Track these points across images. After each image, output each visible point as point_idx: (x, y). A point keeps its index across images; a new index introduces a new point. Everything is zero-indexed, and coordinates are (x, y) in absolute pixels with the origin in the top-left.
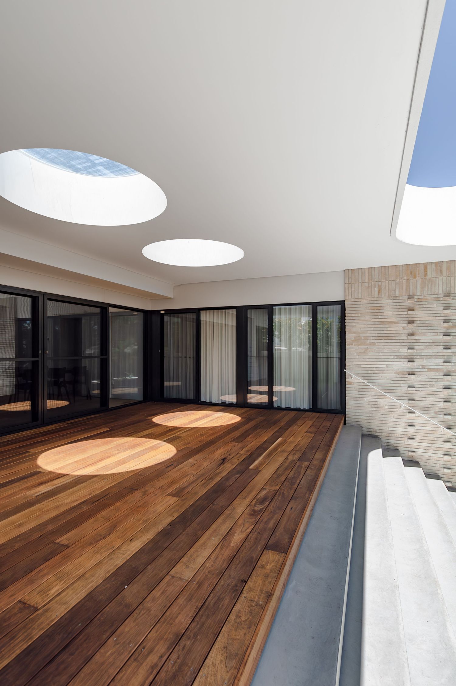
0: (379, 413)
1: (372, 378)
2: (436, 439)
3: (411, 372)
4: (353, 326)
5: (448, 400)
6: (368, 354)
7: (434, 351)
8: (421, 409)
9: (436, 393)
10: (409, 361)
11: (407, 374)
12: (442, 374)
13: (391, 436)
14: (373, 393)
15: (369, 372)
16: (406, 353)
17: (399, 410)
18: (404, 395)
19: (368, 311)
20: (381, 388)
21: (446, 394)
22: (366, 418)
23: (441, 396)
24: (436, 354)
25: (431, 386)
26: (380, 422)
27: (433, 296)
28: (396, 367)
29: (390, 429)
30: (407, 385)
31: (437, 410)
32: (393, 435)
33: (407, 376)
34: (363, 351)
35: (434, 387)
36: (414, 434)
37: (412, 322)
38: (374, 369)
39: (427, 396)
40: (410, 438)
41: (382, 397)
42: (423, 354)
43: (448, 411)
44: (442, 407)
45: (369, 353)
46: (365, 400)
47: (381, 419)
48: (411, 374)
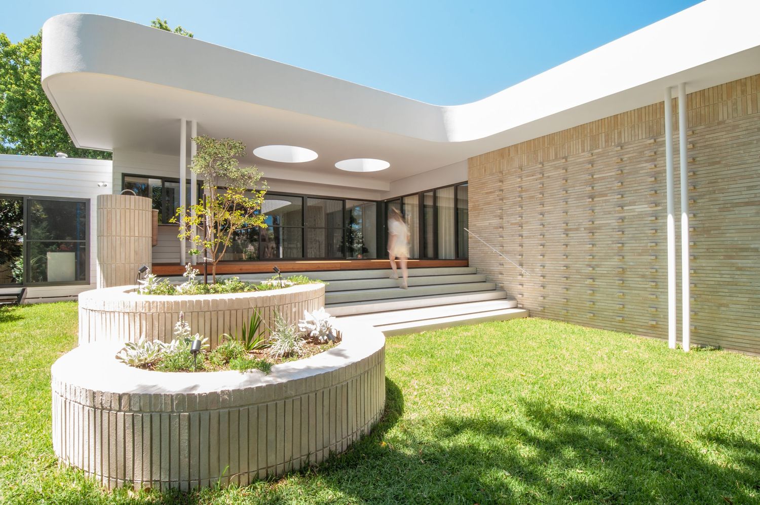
1: (481, 233)
2: (515, 274)
4: (472, 198)
5: (521, 245)
7: (514, 210)
8: (507, 252)
9: (515, 240)
10: (500, 219)
11: (499, 228)
12: (518, 226)
14: (482, 244)
15: (480, 229)
16: (499, 213)
19: (480, 186)
21: (520, 240)
23: (518, 243)
24: (515, 212)
25: (513, 235)
27: (513, 170)
28: (494, 224)
29: (491, 268)
30: (499, 236)
31: (516, 252)
34: (477, 214)
36: (504, 271)
37: (502, 190)
38: (483, 227)
39: (510, 243)
40: (500, 274)
42: (508, 213)
43: (520, 253)
44: (518, 250)
45: (480, 215)
46: (477, 249)
48: (502, 227)
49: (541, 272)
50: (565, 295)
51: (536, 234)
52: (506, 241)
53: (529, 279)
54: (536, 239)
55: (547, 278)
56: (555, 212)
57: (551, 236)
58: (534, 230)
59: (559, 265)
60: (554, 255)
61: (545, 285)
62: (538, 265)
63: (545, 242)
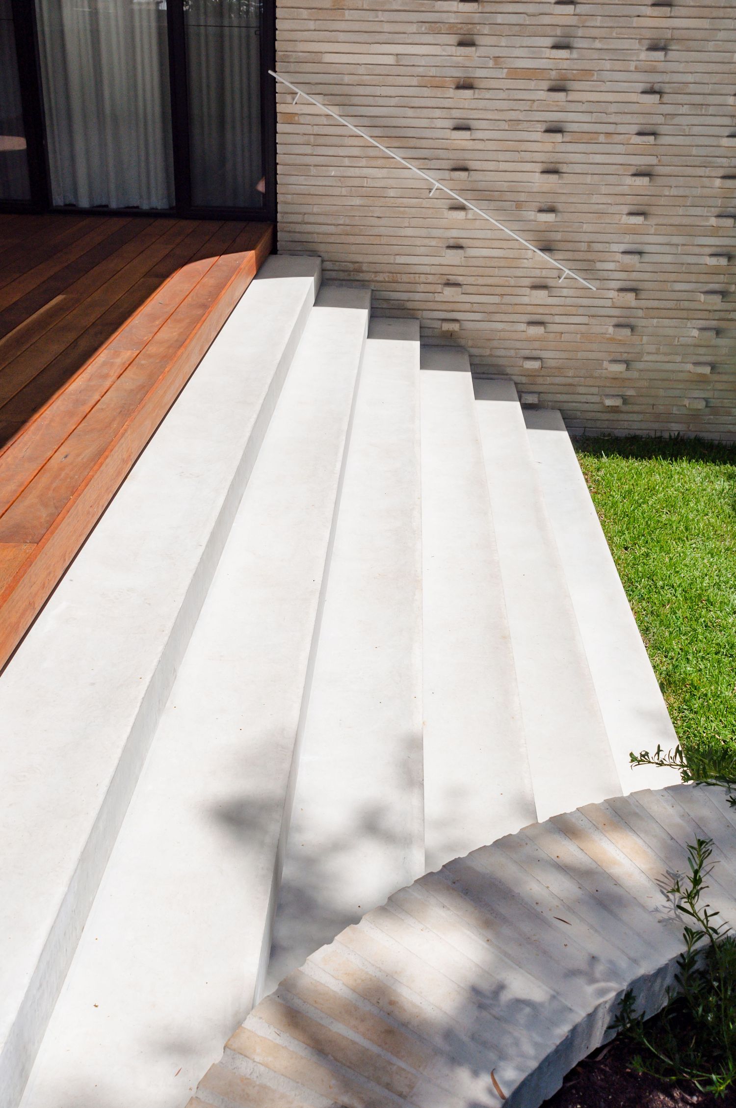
0: (370, 214)
1: (355, 100)
2: (512, 282)
3: (462, 80)
5: (551, 166)
6: (344, 15)
7: (530, 8)
8: (484, 195)
10: (461, 44)
11: (454, 87)
12: (545, 85)
13: (400, 280)
14: (356, 152)
15: (347, 79)
16: (453, 15)
17: (425, 203)
18: (441, 153)
20: (377, 132)
21: (549, 147)
22: (332, 229)
23: (537, 156)
24: (534, 20)
26: (373, 240)
28: (423, 63)
30: (450, 124)
31: (523, 197)
32: (405, 278)
33: (451, 92)
35: (520, 127)
36: (461, 270)
38: (362, 70)
39: (501, 156)
40: (448, 284)
41: (380, 162)
42: (500, 19)
43: (546, 201)
44: (536, 187)
45: (347, 12)
46: (333, 174)
47: (375, 231)
48: (465, 85)
49: (623, 275)
50: (702, 351)
51: (621, 129)
52: (479, 145)
53: (569, 301)
54: (620, 149)
55: (643, 295)
56: (711, 46)
57: (680, 140)
58: (613, 108)
59: (697, 250)
60: (681, 211)
61: (633, 321)
62: (615, 247)
63: (653, 160)
